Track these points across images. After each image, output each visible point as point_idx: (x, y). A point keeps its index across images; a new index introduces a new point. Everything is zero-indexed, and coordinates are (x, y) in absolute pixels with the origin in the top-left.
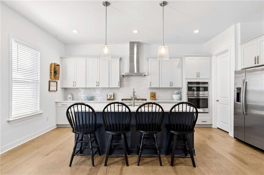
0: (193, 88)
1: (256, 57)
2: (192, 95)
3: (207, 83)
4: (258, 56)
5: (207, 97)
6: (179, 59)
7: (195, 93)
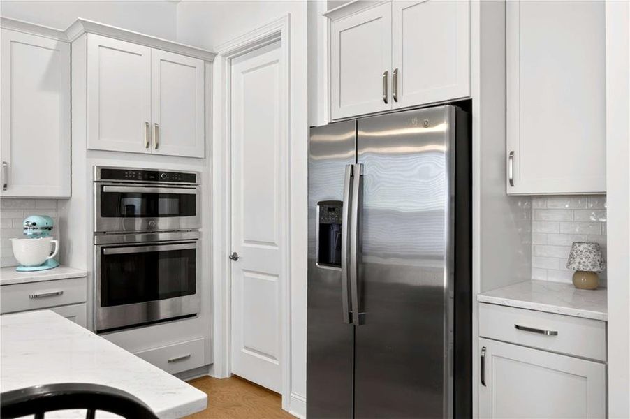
0: (129, 201)
1: (386, 73)
2: (125, 238)
3: (191, 178)
4: (396, 71)
5: (193, 241)
6: (52, 42)
7: (139, 223)
